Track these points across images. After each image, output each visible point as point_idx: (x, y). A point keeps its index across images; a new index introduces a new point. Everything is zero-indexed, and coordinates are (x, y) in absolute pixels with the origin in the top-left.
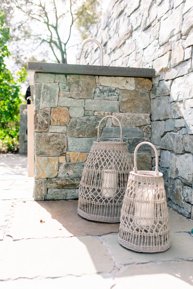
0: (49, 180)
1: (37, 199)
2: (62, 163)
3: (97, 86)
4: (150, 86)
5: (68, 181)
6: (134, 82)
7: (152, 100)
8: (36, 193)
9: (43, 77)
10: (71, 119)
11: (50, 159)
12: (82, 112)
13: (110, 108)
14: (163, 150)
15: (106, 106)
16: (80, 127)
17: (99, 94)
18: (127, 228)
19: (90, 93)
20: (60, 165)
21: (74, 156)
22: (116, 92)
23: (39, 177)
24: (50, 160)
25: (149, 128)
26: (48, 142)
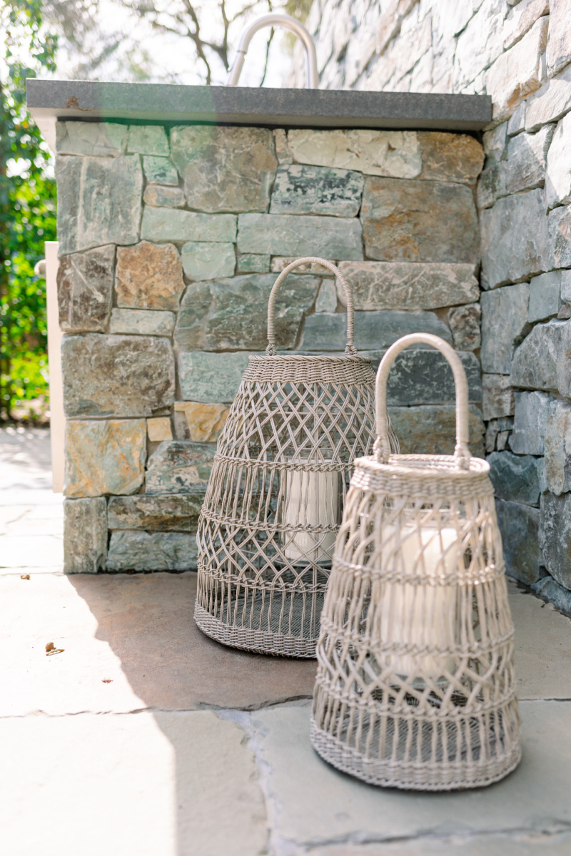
0: (115, 501)
1: (74, 567)
2: (157, 443)
3: (279, 165)
4: (478, 163)
5: (182, 506)
6: (415, 149)
7: (482, 212)
8: (71, 548)
9: (85, 137)
10: (190, 286)
11: (115, 428)
12: (227, 261)
13: (331, 245)
14: (522, 390)
15: (314, 237)
16: (220, 312)
17: (287, 195)
18: (338, 683)
19: (256, 190)
20: (151, 448)
21: (201, 417)
22: (349, 186)
23: (78, 493)
24: (118, 430)
25: (475, 315)
26: (109, 369)
